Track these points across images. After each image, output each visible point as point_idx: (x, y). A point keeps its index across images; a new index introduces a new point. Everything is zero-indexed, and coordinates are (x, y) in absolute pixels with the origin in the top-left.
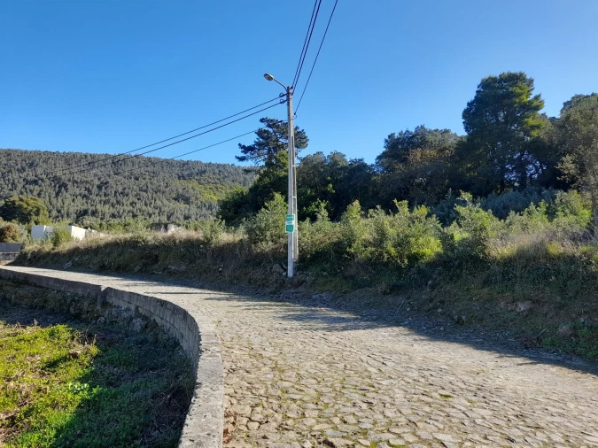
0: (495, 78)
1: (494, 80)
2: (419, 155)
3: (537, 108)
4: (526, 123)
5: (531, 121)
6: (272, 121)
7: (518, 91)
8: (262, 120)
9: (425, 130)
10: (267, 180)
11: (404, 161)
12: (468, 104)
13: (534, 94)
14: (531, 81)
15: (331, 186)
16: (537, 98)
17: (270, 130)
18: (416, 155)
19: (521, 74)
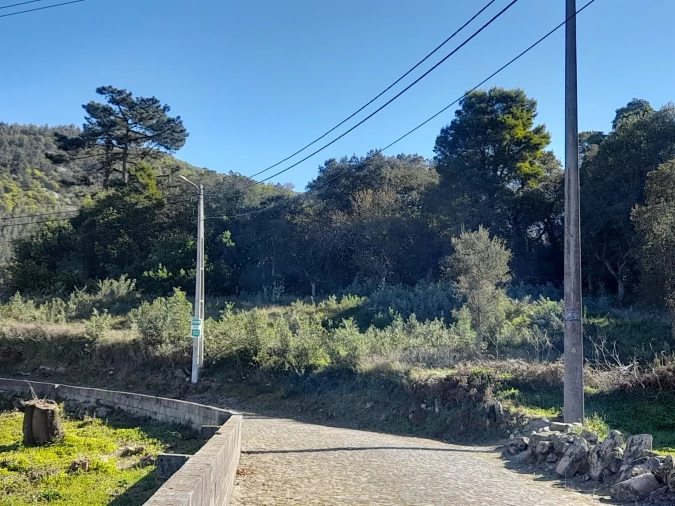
0: (484, 94)
1: (481, 98)
2: (369, 199)
3: (536, 147)
4: (519, 168)
5: (525, 167)
6: (120, 93)
7: (511, 121)
8: (101, 91)
9: (382, 158)
10: (113, 214)
11: (346, 207)
12: (443, 131)
13: (536, 123)
14: (533, 104)
15: (228, 233)
16: (538, 130)
17: (115, 107)
18: (365, 199)
19: (518, 94)
